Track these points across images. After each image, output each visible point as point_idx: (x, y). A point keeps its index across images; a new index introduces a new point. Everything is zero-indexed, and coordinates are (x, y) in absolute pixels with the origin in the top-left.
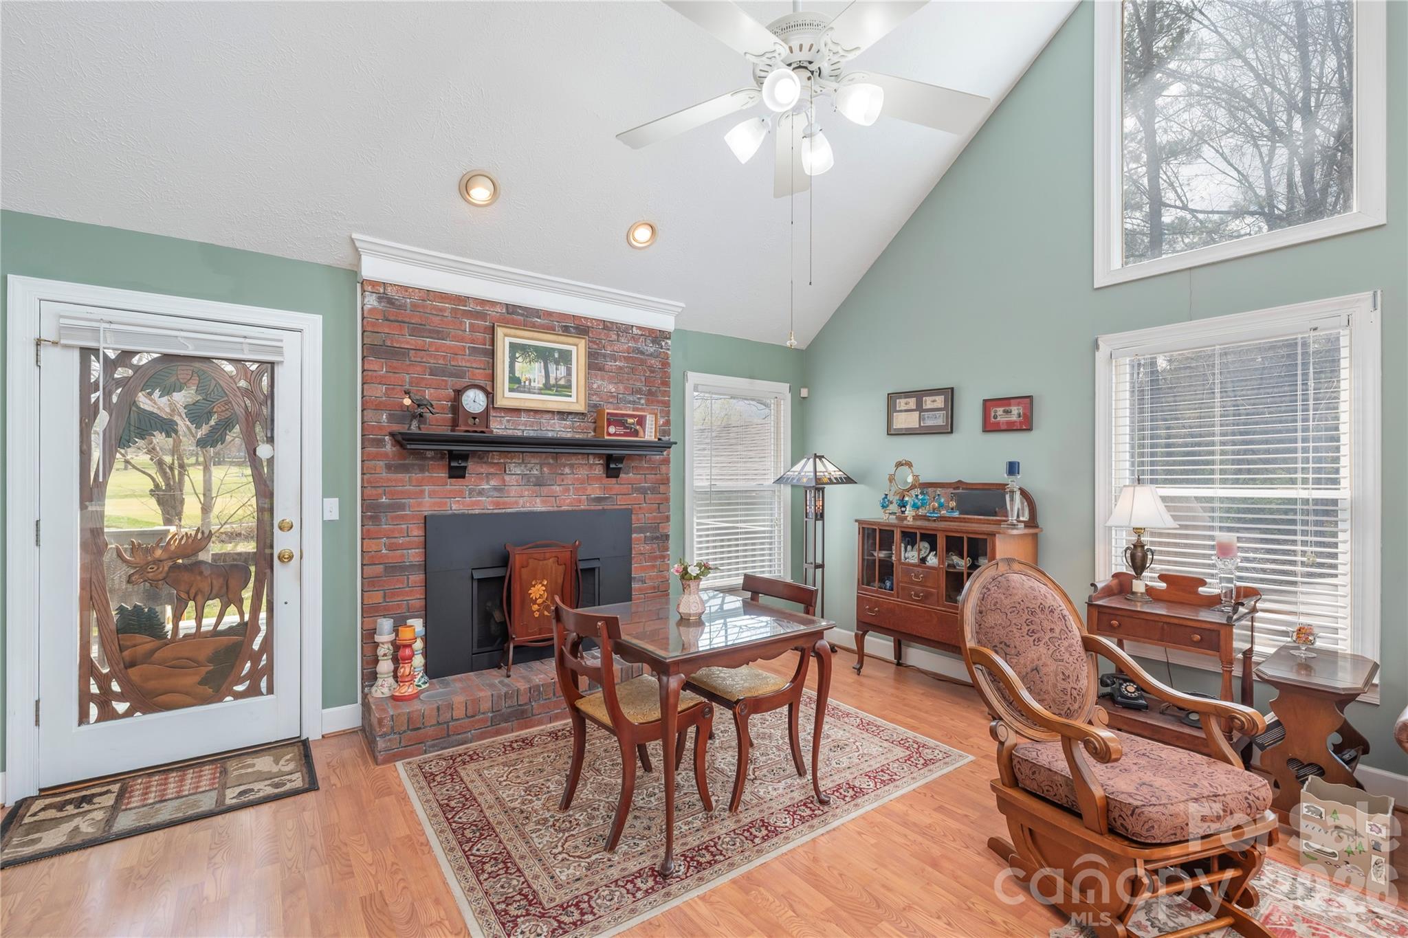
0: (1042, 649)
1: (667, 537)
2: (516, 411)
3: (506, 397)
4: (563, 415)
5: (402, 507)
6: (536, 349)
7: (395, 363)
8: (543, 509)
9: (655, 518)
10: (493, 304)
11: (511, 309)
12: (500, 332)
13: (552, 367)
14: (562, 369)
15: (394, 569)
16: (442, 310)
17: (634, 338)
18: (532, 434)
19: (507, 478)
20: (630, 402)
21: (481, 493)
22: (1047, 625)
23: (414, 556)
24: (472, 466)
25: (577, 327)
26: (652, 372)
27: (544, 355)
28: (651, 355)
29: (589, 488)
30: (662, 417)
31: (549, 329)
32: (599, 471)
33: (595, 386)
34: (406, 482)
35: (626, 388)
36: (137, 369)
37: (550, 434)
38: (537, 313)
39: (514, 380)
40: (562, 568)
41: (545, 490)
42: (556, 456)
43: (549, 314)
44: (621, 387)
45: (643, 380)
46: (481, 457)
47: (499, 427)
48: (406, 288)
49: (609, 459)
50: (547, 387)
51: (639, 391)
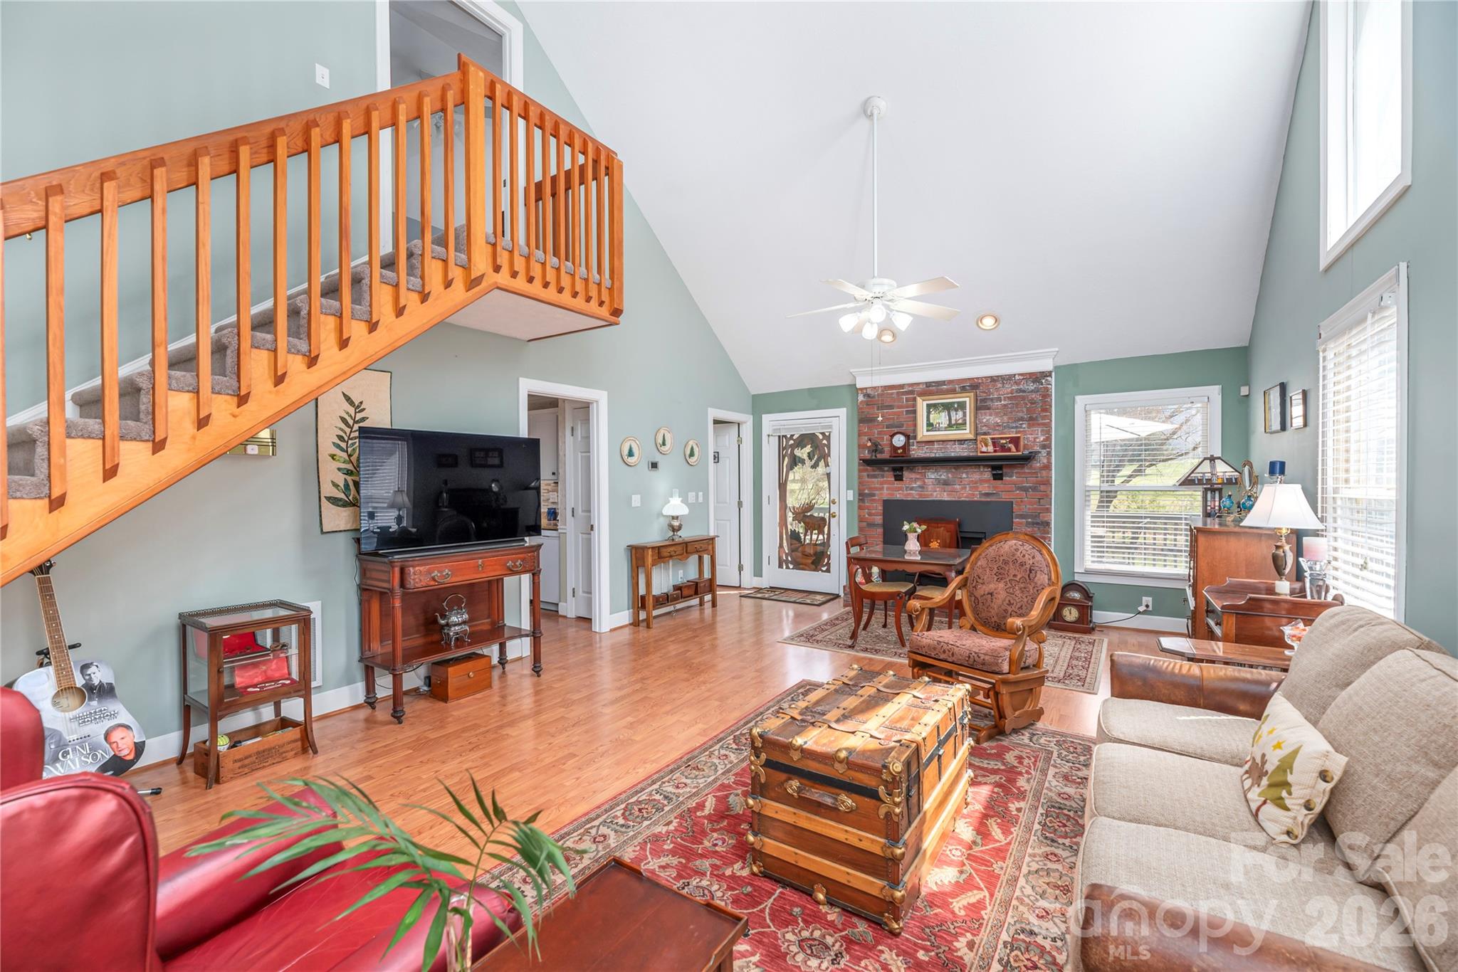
1: (1048, 524)
2: (931, 442)
3: (923, 433)
4: (961, 442)
5: (874, 495)
6: (943, 404)
7: (870, 424)
8: (949, 499)
9: (1035, 509)
10: (918, 384)
11: (928, 384)
12: (919, 399)
13: (953, 413)
14: (960, 414)
15: (871, 525)
16: (892, 394)
17: (1017, 383)
18: (942, 455)
19: (926, 481)
20: (1013, 428)
21: (912, 489)
23: (879, 519)
24: (906, 474)
25: (973, 385)
26: (1032, 403)
27: (948, 407)
28: (1032, 391)
29: (980, 487)
30: (1042, 435)
31: (953, 391)
32: (987, 475)
33: (984, 420)
34: (875, 482)
35: (1009, 418)
36: (794, 440)
37: (953, 455)
38: (943, 383)
39: (930, 426)
40: (948, 534)
41: (949, 488)
42: (956, 468)
43: (951, 382)
44: (1005, 418)
45: (1025, 410)
46: (911, 470)
47: (917, 452)
48: (875, 388)
49: (994, 468)
50: (950, 426)
51: (1022, 419)
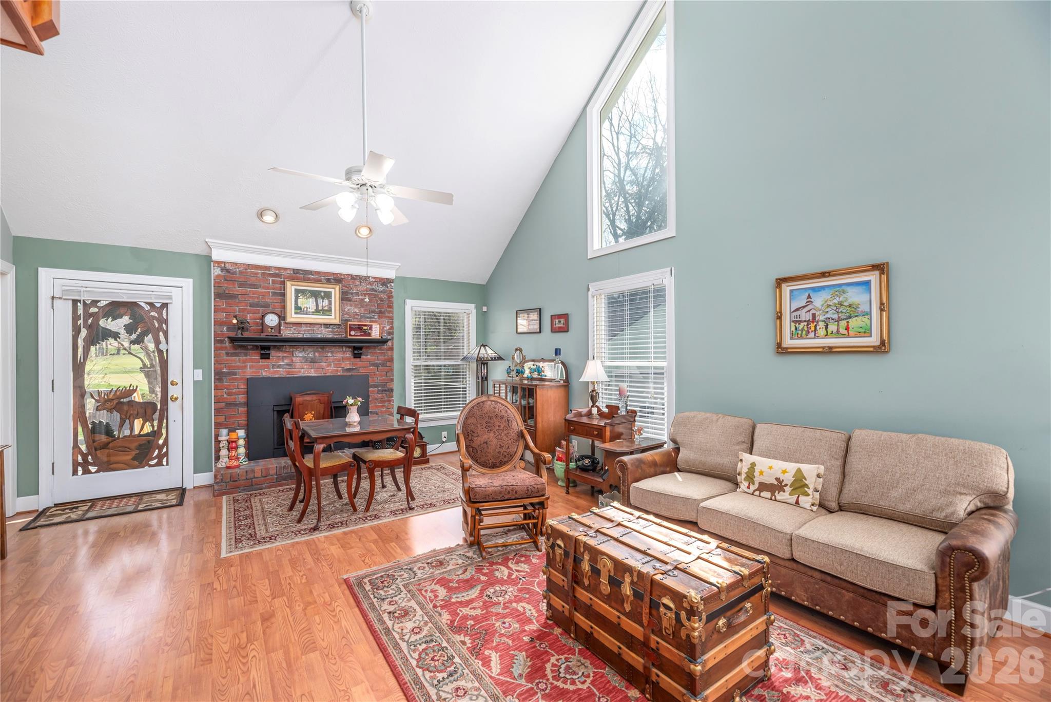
0: (492, 434)
1: (392, 390)
2: (299, 324)
3: (292, 316)
4: (327, 325)
5: (235, 374)
6: (310, 291)
7: (230, 301)
8: (316, 375)
9: (384, 380)
10: (286, 269)
11: (296, 271)
12: (288, 284)
13: (320, 301)
14: (326, 302)
15: (230, 405)
16: (257, 274)
17: (370, 283)
18: (309, 336)
19: (294, 359)
20: (368, 318)
21: (279, 366)
22: (497, 424)
23: (241, 398)
24: (273, 353)
25: (336, 279)
26: (381, 301)
27: (315, 295)
28: (381, 292)
29: (343, 364)
30: (388, 325)
31: (319, 281)
32: (349, 354)
33: (346, 310)
34: (237, 361)
35: (365, 310)
36: (99, 308)
37: (319, 336)
38: (311, 272)
39: (298, 309)
40: (322, 406)
41: (316, 365)
42: (323, 347)
43: (318, 273)
44: (362, 310)
45: (376, 305)
46: (278, 348)
47: (287, 333)
48: (236, 264)
49: (355, 348)
50: (317, 311)
51: (374, 312)
